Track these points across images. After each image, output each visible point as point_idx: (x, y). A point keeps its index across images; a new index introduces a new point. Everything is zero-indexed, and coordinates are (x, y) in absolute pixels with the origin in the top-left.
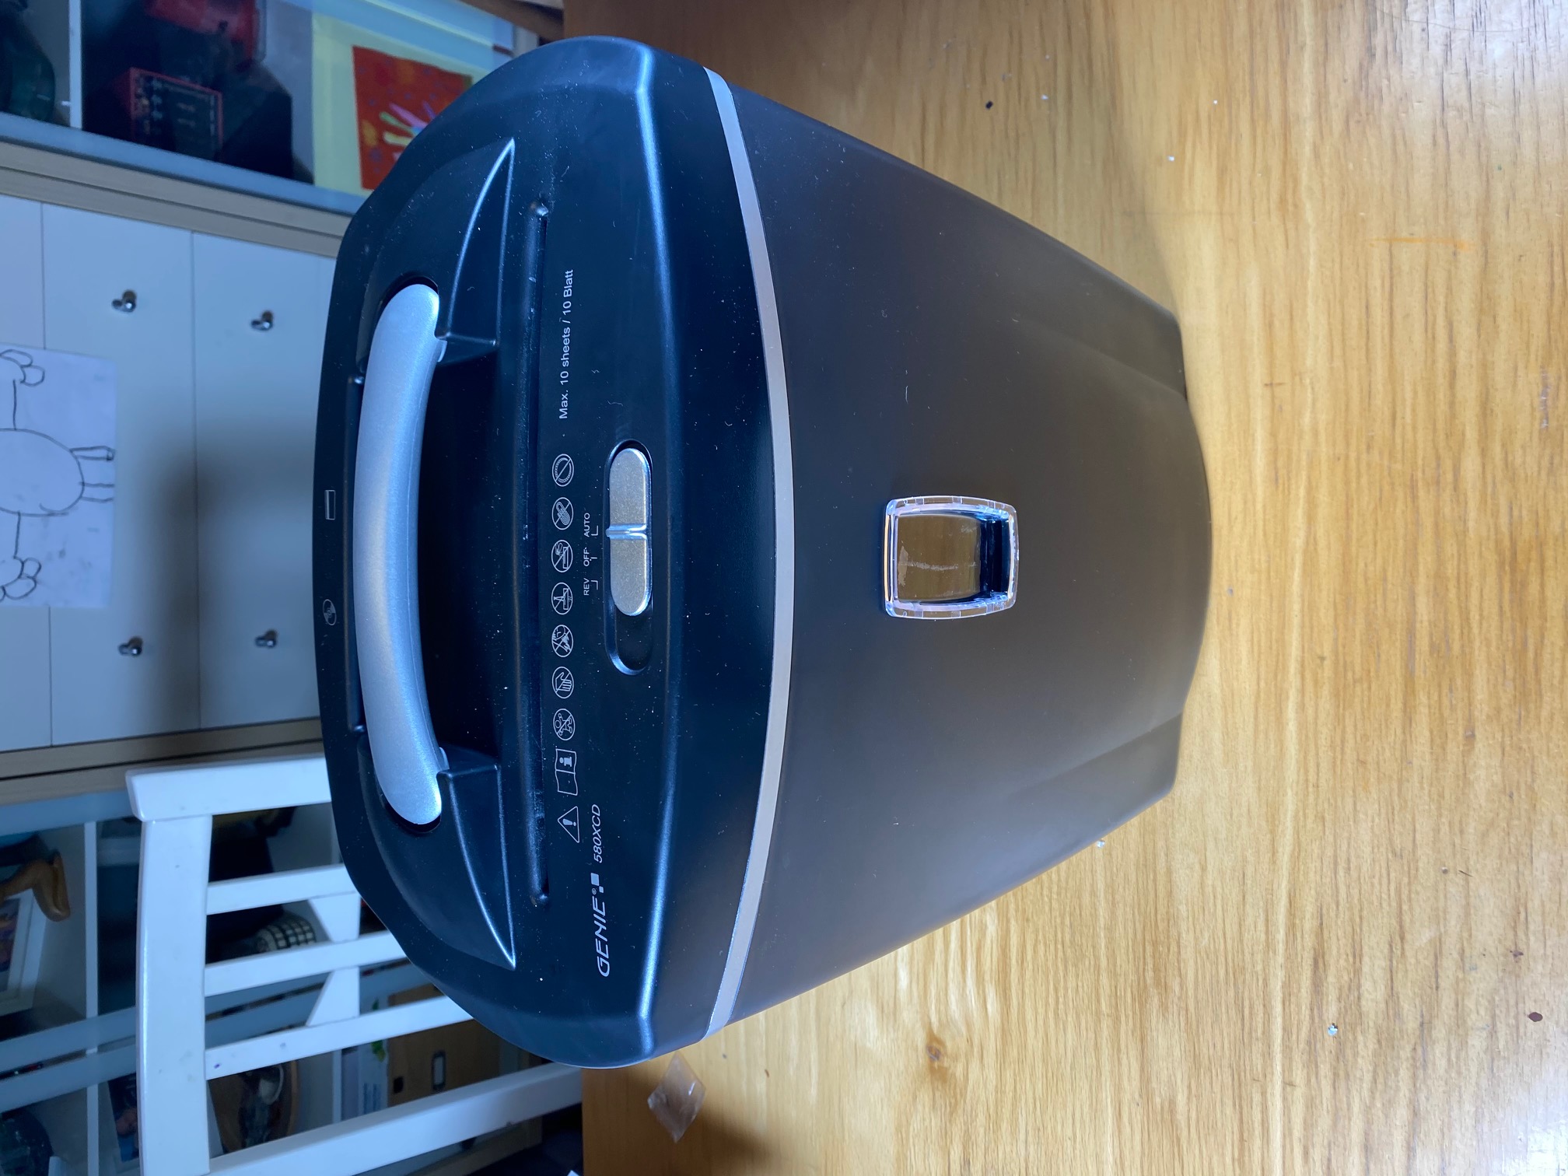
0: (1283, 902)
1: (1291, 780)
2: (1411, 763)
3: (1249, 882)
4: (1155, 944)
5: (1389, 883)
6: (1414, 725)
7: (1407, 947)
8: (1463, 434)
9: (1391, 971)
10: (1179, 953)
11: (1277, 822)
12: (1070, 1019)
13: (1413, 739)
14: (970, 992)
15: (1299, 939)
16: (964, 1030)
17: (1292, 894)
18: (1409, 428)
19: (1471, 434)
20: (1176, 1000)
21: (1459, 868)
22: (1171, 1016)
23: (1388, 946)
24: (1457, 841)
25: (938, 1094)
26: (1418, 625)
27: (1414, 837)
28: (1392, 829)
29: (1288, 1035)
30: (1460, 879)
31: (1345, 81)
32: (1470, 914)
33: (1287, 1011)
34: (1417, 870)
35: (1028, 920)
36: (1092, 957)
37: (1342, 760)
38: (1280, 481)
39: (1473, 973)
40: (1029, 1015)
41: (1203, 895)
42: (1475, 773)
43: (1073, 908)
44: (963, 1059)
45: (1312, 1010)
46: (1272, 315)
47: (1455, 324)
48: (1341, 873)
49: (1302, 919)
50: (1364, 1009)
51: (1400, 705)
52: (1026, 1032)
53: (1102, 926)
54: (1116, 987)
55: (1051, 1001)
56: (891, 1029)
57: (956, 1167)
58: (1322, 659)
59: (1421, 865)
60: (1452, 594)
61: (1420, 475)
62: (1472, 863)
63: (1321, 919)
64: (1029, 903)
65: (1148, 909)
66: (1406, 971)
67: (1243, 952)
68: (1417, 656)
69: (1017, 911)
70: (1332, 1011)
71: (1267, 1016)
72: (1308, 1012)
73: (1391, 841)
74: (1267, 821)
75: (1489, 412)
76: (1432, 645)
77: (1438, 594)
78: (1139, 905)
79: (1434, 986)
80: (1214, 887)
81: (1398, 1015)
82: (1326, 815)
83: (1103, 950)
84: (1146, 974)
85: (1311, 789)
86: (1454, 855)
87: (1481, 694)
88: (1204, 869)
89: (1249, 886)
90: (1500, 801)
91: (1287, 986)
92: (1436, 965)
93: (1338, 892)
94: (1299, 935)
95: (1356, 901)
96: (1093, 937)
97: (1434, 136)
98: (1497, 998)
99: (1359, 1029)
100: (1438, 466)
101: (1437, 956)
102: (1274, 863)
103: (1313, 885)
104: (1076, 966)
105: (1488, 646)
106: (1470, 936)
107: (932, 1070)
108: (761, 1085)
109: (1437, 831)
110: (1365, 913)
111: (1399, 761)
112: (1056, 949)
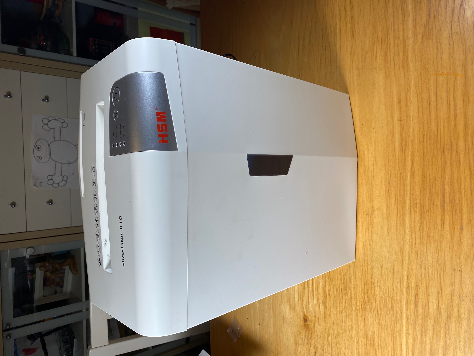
0: (406, 278)
1: (407, 241)
2: (443, 236)
3: (395, 272)
4: (368, 290)
5: (437, 273)
6: (444, 225)
7: (443, 293)
8: (459, 134)
9: (438, 300)
10: (375, 293)
11: (403, 254)
12: (343, 311)
13: (444, 229)
14: (315, 302)
15: (410, 290)
16: (313, 313)
17: (408, 276)
18: (442, 133)
19: (461, 135)
20: (374, 307)
21: (459, 269)
22: (373, 312)
23: (437, 293)
24: (458, 261)
25: (306, 332)
26: (445, 194)
27: (445, 259)
28: (438, 257)
29: (407, 319)
30: (459, 273)
31: (422, 26)
32: (462, 283)
33: (407, 311)
34: (446, 269)
35: (331, 282)
36: (350, 293)
37: (423, 235)
38: (403, 150)
39: (463, 301)
40: (332, 310)
41: (382, 275)
42: (463, 240)
43: (344, 279)
44: (313, 322)
45: (414, 311)
46: (400, 99)
47: (456, 100)
48: (423, 270)
49: (411, 283)
50: (430, 312)
51: (440, 219)
52: (331, 315)
53: (353, 284)
54: (357, 302)
55: (338, 306)
56: (293, 313)
57: (312, 354)
58: (417, 204)
59: (447, 268)
60: (456, 184)
61: (446, 147)
62: (462, 268)
63: (417, 284)
64: (331, 277)
65: (366, 279)
66: (443, 300)
67: (394, 293)
68: (445, 203)
69: (328, 279)
70: (420, 311)
71: (401, 312)
72: (413, 312)
73: (438, 261)
74: (400, 254)
75: (467, 127)
76: (450, 200)
77: (452, 184)
78: (363, 278)
79: (451, 305)
80: (385, 273)
81: (440, 314)
82: (418, 252)
83: (353, 291)
84: (365, 299)
85: (413, 244)
86: (457, 265)
87: (465, 216)
88: (382, 268)
89: (395, 273)
90: (471, 249)
91: (407, 304)
92: (452, 299)
93: (422, 276)
94: (410, 288)
95: (427, 278)
96: (350, 287)
97: (449, 42)
98: (470, 310)
99: (428, 318)
100: (451, 144)
101: (452, 296)
102: (403, 266)
103: (414, 273)
104: (345, 296)
105: (467, 200)
106: (462, 290)
107: (305, 325)
108: (258, 327)
109: (452, 257)
110: (430, 282)
111: (440, 236)
112: (339, 290)
